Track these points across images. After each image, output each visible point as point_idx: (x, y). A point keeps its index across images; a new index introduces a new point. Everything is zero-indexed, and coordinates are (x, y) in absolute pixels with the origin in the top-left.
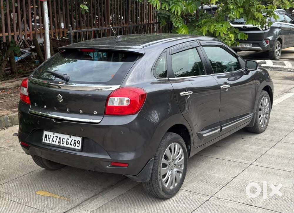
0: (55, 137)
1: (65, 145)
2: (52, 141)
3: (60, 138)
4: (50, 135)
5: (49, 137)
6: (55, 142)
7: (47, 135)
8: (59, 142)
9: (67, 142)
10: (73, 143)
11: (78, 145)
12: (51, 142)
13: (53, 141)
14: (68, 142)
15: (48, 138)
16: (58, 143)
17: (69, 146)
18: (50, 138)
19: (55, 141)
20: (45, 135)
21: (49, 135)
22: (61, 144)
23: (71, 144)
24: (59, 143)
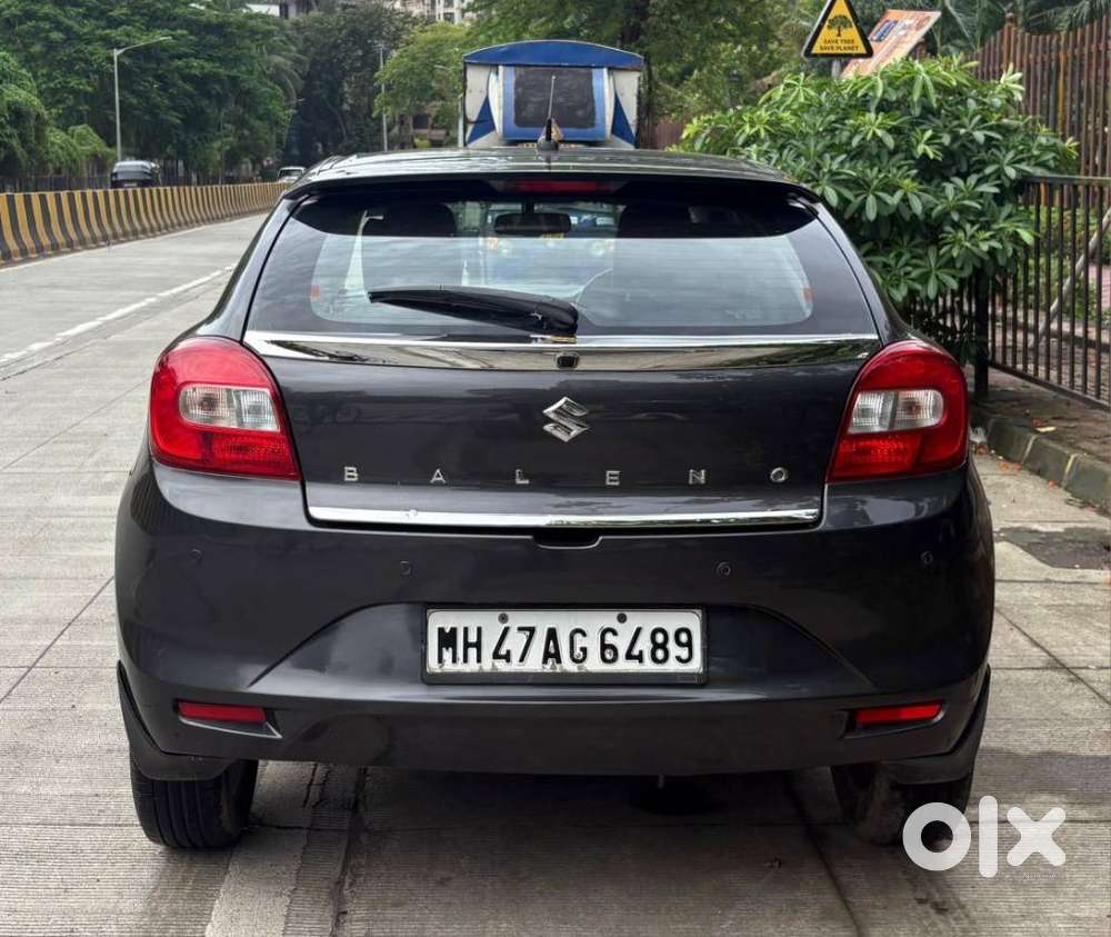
0: (513, 632)
1: (594, 664)
2: (496, 655)
3: (552, 634)
4: (479, 630)
5: (473, 638)
6: (522, 660)
7: (454, 630)
8: (551, 654)
9: (604, 647)
10: (644, 645)
11: (684, 653)
12: (488, 664)
13: (507, 657)
14: (613, 648)
15: (467, 645)
16: (545, 661)
17: (623, 666)
18: (478, 645)
19: (515, 657)
20: (441, 631)
21: (466, 630)
22: (568, 665)
23: (636, 652)
24: (550, 661)
